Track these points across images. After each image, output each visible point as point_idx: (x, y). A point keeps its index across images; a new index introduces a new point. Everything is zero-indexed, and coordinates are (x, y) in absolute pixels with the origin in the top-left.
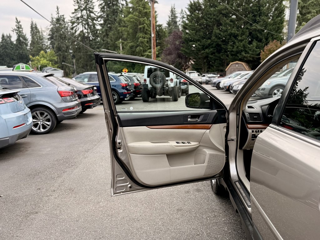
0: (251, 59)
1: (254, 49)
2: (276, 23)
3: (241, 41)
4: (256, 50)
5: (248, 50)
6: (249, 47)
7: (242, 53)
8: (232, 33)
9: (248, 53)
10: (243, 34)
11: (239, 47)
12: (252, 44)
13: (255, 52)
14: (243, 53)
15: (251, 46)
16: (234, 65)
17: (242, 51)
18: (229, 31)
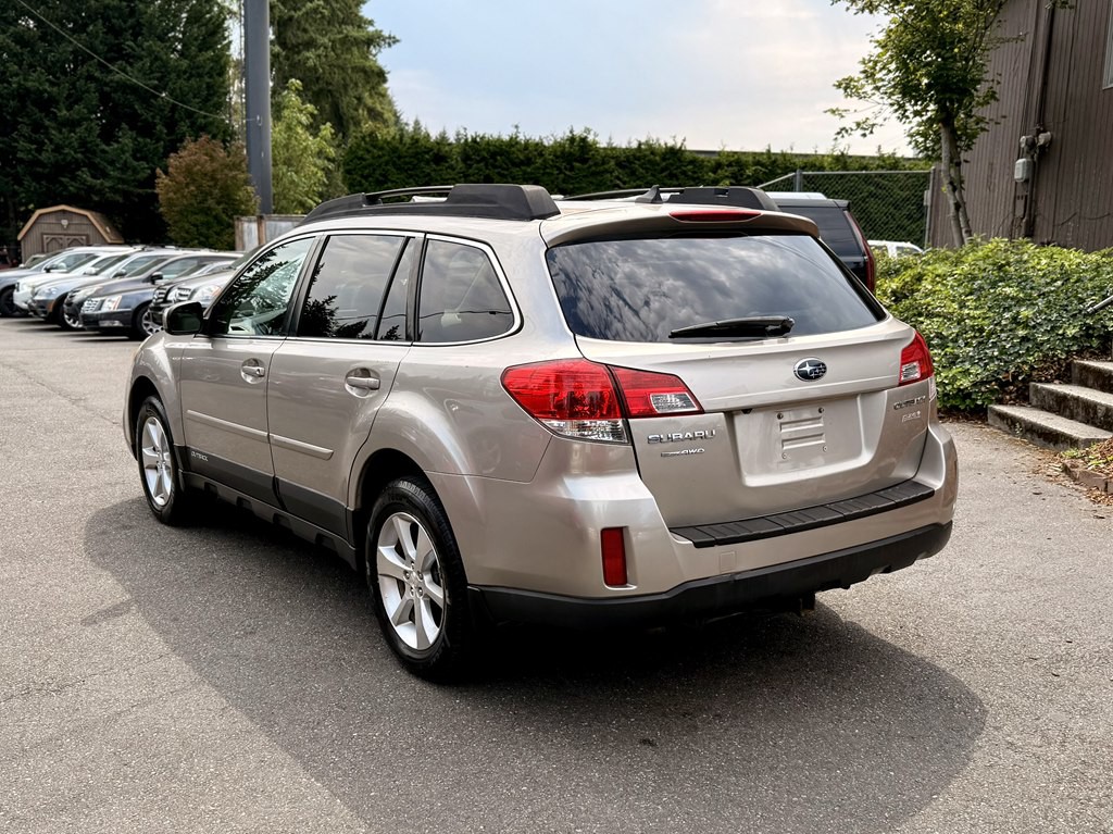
0: (119, 199)
1: (126, 161)
2: (200, 71)
3: (72, 124)
4: (135, 163)
5: (105, 164)
6: (103, 151)
7: (79, 173)
8: (27, 90)
9: (105, 175)
10: (74, 99)
11: (66, 151)
12: (118, 142)
13: (130, 173)
14: (85, 175)
15: (114, 150)
16: (52, 220)
17: (78, 165)
18: (15, 79)
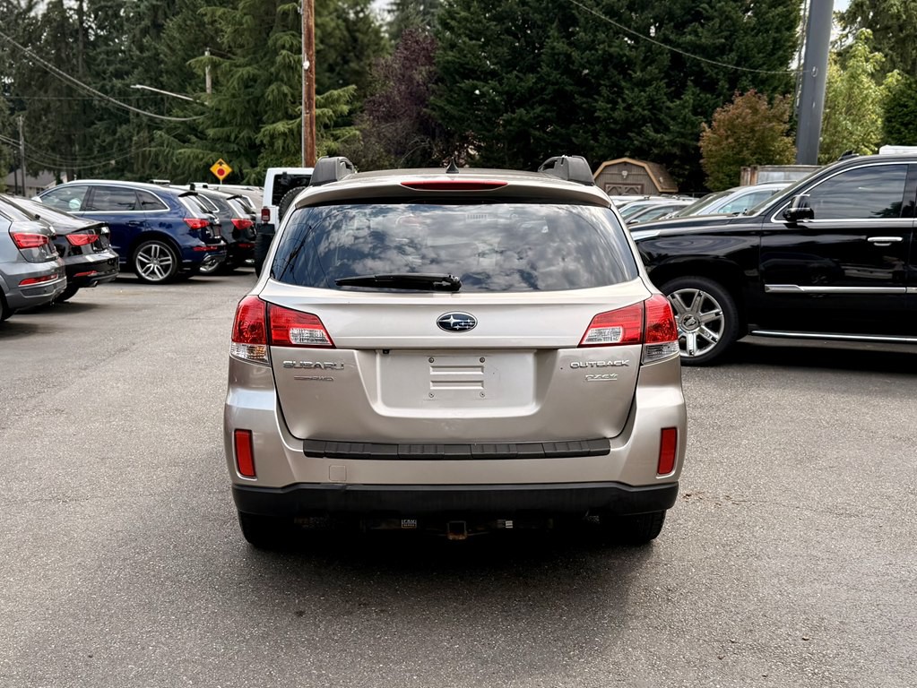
0: (676, 150)
1: (685, 116)
2: (768, 27)
3: (643, 84)
4: (694, 118)
5: (669, 119)
6: (668, 108)
7: (644, 128)
8: (611, 55)
9: (667, 130)
10: (649, 60)
11: (635, 108)
12: (681, 99)
13: (689, 127)
14: (649, 130)
15: (676, 106)
16: (615, 170)
17: (645, 120)
18: (602, 46)
